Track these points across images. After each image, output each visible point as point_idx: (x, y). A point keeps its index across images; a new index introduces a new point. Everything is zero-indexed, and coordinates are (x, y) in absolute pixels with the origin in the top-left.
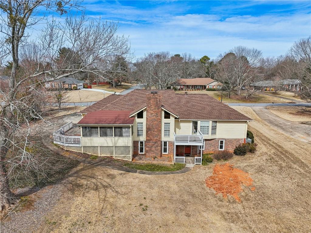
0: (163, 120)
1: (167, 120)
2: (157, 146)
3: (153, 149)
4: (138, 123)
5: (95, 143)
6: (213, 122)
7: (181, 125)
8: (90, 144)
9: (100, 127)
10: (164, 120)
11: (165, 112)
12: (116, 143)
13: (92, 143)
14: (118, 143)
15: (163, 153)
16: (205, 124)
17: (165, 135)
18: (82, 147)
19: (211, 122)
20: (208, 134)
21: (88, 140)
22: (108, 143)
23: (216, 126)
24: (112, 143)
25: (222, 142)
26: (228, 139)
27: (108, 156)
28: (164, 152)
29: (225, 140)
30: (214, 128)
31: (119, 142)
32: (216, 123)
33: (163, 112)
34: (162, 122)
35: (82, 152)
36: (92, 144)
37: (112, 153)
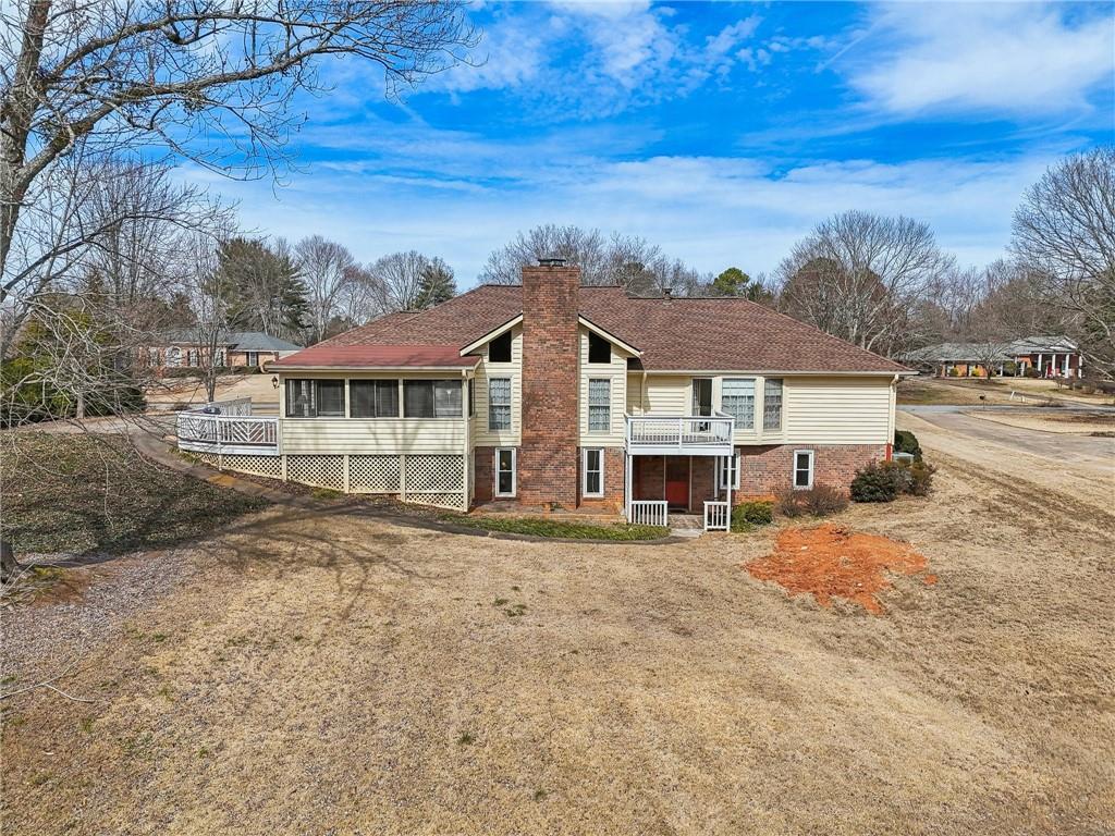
0: (583, 366)
1: (599, 369)
2: (563, 464)
3: (549, 474)
4: (492, 380)
5: (330, 441)
6: (771, 379)
7: (649, 395)
8: (312, 447)
9: (351, 381)
10: (589, 369)
11: (593, 337)
12: (409, 442)
13: (321, 441)
14: (417, 442)
15: (586, 494)
16: (740, 389)
17: (593, 426)
18: (284, 458)
19: (761, 381)
20: (751, 425)
21: (304, 430)
22: (380, 442)
23: (779, 398)
24: (393, 442)
25: (803, 459)
26: (826, 448)
27: (379, 491)
28: (589, 490)
29: (817, 450)
30: (773, 406)
31: (419, 436)
32: (782, 384)
33: (583, 337)
34: (583, 376)
35: (284, 477)
36: (321, 447)
37: (395, 483)
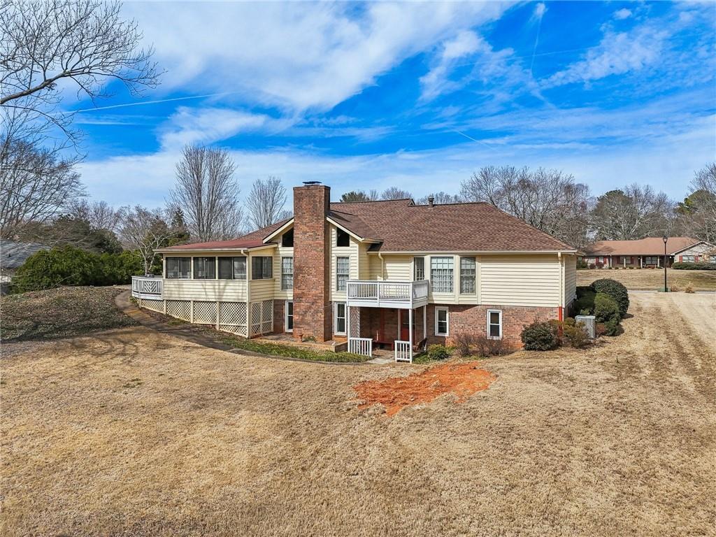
0: (333, 249)
1: (342, 251)
2: (317, 312)
3: (308, 318)
4: (283, 258)
5: (185, 293)
6: (464, 257)
8: (177, 296)
9: (194, 258)
10: (336, 251)
11: (339, 231)
12: (221, 294)
13: (181, 293)
14: (225, 294)
15: (336, 333)
16: (441, 264)
17: (338, 288)
18: (165, 301)
19: (457, 258)
20: (451, 291)
21: (173, 286)
22: (208, 293)
23: (474, 271)
24: (213, 293)
26: (511, 308)
27: (207, 323)
28: (339, 330)
29: (504, 310)
31: (226, 291)
32: (475, 260)
33: (333, 230)
34: (333, 255)
35: (165, 313)
36: (181, 296)
37: (214, 320)
